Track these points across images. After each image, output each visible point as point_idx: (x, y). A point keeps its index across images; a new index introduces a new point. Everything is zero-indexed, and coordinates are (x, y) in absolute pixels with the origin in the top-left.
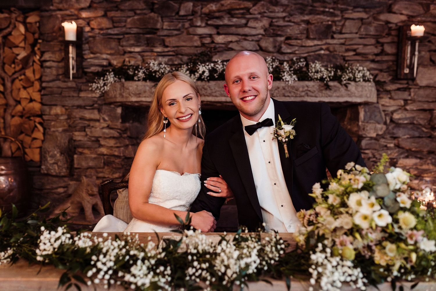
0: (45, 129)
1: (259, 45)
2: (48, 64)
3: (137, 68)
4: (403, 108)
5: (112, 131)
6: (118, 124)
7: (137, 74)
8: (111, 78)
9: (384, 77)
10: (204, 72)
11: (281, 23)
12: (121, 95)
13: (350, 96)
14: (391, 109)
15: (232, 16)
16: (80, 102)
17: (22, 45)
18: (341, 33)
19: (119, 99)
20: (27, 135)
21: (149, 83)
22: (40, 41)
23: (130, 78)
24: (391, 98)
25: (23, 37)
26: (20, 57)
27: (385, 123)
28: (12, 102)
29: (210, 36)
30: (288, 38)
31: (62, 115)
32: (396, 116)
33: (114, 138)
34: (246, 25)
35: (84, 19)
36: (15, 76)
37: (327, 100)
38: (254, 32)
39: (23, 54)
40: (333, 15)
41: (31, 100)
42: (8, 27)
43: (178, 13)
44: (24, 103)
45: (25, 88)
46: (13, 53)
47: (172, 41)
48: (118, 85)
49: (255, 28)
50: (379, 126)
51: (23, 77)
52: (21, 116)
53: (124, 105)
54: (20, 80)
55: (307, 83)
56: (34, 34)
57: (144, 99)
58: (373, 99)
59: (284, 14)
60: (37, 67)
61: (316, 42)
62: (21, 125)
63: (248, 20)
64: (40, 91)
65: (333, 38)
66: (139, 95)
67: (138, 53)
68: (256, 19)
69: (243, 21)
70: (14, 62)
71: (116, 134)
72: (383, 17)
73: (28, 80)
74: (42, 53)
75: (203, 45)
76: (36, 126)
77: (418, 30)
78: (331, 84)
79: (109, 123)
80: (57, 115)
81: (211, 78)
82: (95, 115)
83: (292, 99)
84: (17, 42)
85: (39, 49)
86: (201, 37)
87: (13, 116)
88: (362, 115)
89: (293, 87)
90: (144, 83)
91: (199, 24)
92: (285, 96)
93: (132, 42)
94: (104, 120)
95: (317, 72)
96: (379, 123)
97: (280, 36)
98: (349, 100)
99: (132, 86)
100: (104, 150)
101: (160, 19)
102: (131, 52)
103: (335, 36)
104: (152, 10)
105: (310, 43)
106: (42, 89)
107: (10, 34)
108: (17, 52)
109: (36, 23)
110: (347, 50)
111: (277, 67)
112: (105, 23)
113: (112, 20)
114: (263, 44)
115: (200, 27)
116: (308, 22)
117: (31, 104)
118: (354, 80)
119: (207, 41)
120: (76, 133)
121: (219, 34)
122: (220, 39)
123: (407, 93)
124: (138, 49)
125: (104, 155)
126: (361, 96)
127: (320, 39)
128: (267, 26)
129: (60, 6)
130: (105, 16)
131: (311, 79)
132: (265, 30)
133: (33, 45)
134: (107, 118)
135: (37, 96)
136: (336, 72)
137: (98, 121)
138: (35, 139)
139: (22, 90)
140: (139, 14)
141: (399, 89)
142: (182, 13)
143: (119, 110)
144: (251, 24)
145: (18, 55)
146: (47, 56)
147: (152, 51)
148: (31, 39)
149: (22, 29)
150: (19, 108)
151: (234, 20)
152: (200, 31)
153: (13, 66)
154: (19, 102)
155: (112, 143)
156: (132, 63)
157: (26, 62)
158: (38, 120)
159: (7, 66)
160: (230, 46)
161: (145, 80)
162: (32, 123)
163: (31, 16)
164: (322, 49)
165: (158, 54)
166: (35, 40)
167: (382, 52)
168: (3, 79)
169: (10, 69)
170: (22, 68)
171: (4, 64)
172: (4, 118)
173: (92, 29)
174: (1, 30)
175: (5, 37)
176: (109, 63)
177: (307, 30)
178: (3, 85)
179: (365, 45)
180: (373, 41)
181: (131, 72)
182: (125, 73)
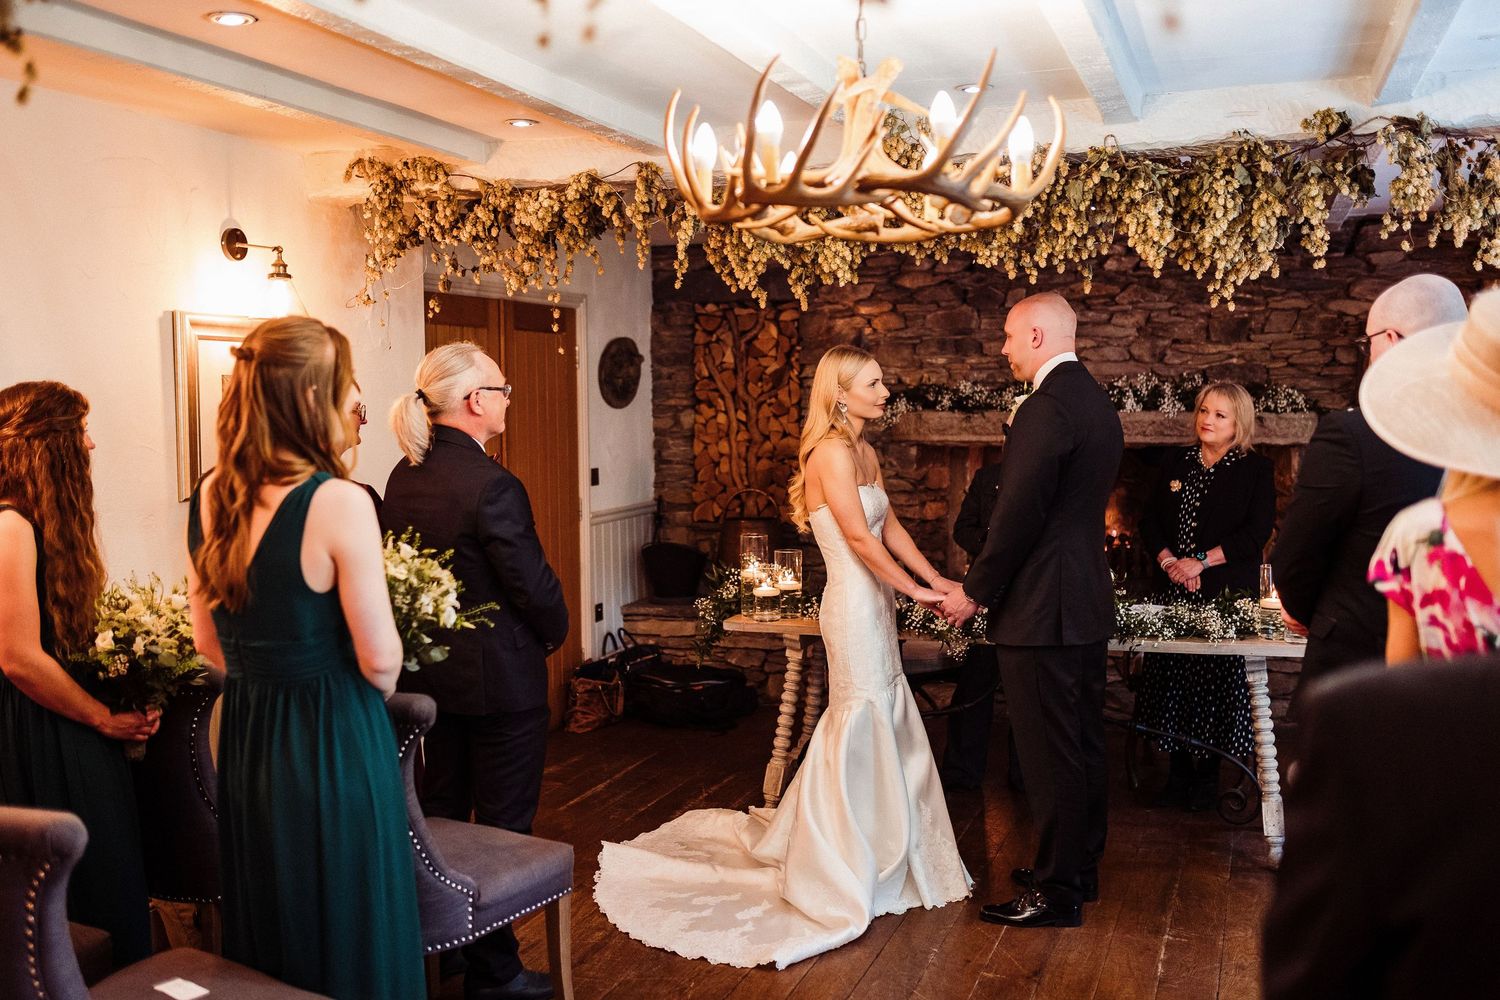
1: (1129, 352)
3: (940, 390)
5: (902, 482)
6: (912, 471)
7: (941, 402)
8: (902, 406)
9: (1333, 403)
11: (1165, 318)
12: (917, 430)
13: (1267, 436)
15: (1089, 308)
17: (773, 353)
18: (1262, 331)
19: (914, 437)
20: (779, 486)
21: (957, 415)
22: (798, 348)
23: (931, 406)
25: (773, 342)
26: (769, 371)
28: (757, 437)
30: (1176, 341)
33: (904, 492)
34: (1109, 322)
35: (862, 316)
36: (762, 399)
38: (1121, 333)
39: (773, 367)
40: (1250, 302)
41: (785, 435)
42: (754, 327)
43: (1002, 305)
44: (774, 439)
45: (776, 417)
46: (760, 365)
48: (912, 416)
49: (1123, 326)
51: (773, 400)
52: (770, 458)
53: (921, 446)
54: (770, 405)
56: (790, 338)
57: (950, 438)
59: (1170, 305)
60: (794, 386)
61: (1221, 348)
62: (771, 470)
63: (1112, 315)
65: (1249, 340)
66: (942, 432)
67: (944, 366)
68: (1125, 312)
69: (1105, 316)
70: (761, 380)
71: (909, 487)
72: (1334, 306)
73: (780, 404)
74: (802, 368)
79: (898, 468)
83: (1175, 440)
84: (765, 348)
85: (797, 360)
87: (759, 459)
89: (1175, 422)
90: (950, 414)
93: (933, 350)
97: (1163, 338)
99: (933, 418)
101: (976, 314)
102: (931, 364)
103: (1253, 337)
104: (964, 301)
105: (1212, 349)
107: (756, 337)
108: (765, 364)
109: (793, 321)
110: (1274, 358)
111: (1155, 387)
112: (894, 321)
113: (904, 317)
114: (1136, 351)
116: (1208, 316)
117: (785, 440)
118: (1275, 411)
124: (941, 361)
126: (1285, 436)
127: (1228, 343)
128: (1142, 323)
129: (829, 298)
130: (894, 310)
132: (1139, 330)
133: (788, 355)
134: (895, 463)
135: (793, 429)
139: (772, 419)
140: (944, 308)
143: (913, 451)
144: (1115, 320)
145: (766, 368)
147: (963, 362)
148: (785, 345)
149: (774, 331)
150: (768, 445)
151: (1091, 314)
153: (760, 384)
154: (767, 438)
156: (933, 380)
157: (778, 379)
159: (751, 386)
161: (951, 409)
162: (787, 467)
163: (785, 310)
164: (1232, 357)
165: (973, 368)
166: (792, 347)
167: (1334, 362)
168: (746, 404)
169: (755, 389)
170: (773, 388)
171: (747, 382)
172: (746, 460)
173: (875, 330)
174: (744, 333)
175: (749, 343)
176: (900, 381)
177: (1207, 329)
178: (746, 412)
179: (1305, 351)
180: (1317, 344)
181: (931, 397)
182: (922, 398)
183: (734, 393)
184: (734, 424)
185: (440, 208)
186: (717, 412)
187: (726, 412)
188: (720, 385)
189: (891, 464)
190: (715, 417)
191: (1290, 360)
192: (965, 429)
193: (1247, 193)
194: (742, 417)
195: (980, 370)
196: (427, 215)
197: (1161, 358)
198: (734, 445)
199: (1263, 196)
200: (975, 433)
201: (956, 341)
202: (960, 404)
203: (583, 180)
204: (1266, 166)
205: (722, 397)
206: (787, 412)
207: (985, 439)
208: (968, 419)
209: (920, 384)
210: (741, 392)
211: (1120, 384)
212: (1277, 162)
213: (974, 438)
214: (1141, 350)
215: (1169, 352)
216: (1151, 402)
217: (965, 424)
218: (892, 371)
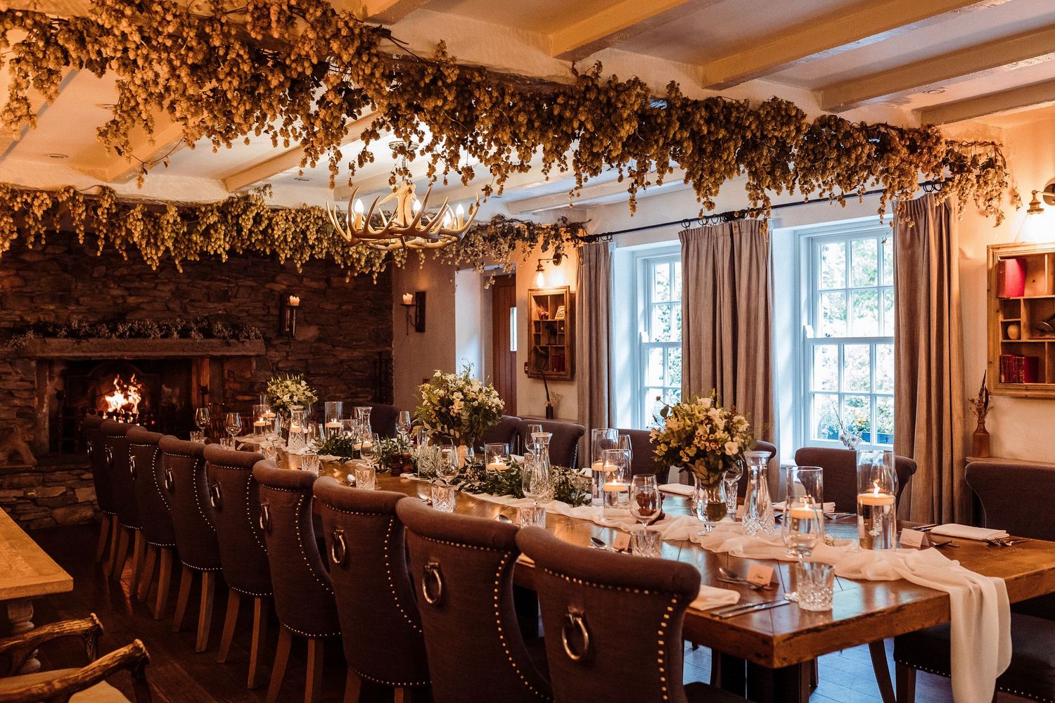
1: (166, 306)
3: (57, 325)
4: (286, 359)
5: (24, 383)
6: (32, 376)
7: (59, 332)
8: (30, 335)
9: (270, 334)
11: (186, 288)
12: (41, 350)
13: (245, 350)
14: (277, 359)
15: (142, 280)
18: (236, 297)
19: (36, 354)
21: (71, 340)
23: (54, 335)
24: (276, 351)
27: (272, 371)
29: (123, 297)
30: (191, 300)
32: (281, 365)
33: (27, 390)
34: (155, 288)
37: (228, 354)
38: (162, 295)
40: (229, 282)
43: (91, 275)
47: (84, 300)
48: (38, 341)
49: (164, 291)
50: (268, 374)
53: (40, 360)
55: (212, 340)
57: (66, 354)
58: (263, 352)
59: (188, 281)
61: (216, 305)
63: (157, 284)
65: (229, 301)
66: (61, 350)
67: (52, 311)
68: (163, 284)
69: (153, 285)
71: (32, 386)
72: (268, 286)
75: (116, 304)
77: (295, 300)
78: (231, 341)
79: (22, 376)
81: (131, 336)
82: (8, 369)
83: (200, 353)
86: (115, 297)
88: (254, 365)
89: (200, 344)
90: (66, 340)
91: (112, 286)
92: (193, 351)
93: (47, 300)
94: (17, 373)
95: (219, 331)
97: (185, 299)
98: (245, 353)
99: (54, 342)
100: (17, 402)
101: (74, 280)
102: (42, 309)
103: (231, 300)
104: (65, 271)
105: (211, 305)
110: (241, 311)
111: (186, 325)
112: (18, 281)
113: (25, 280)
114: (171, 305)
115: (112, 288)
116: (207, 287)
118: (249, 338)
119: (120, 301)
121: (130, 295)
122: (131, 300)
123: (288, 347)
124: (52, 307)
125: (16, 406)
126: (254, 351)
127: (219, 302)
128: (174, 289)
130: (17, 275)
131: (213, 337)
134: (20, 372)
136: (234, 332)
137: (10, 374)
140: (52, 275)
141: (281, 343)
142: (95, 275)
143: (33, 364)
144: (159, 288)
147: (67, 308)
152: (116, 292)
155: (23, 394)
156: (49, 319)
160: (142, 306)
161: (65, 337)
164: (220, 310)
165: (75, 312)
167: (269, 314)
173: (4, 286)
176: (22, 319)
177: (208, 294)
179: (255, 308)
180: (260, 305)
181: (50, 330)
182: (44, 330)
191: (250, 313)
192: (77, 349)
195: (79, 313)
197: (185, 311)
200: (83, 352)
201: (60, 296)
202: (73, 334)
207: (89, 354)
209: (39, 320)
211: (167, 323)
213: (81, 354)
214: (175, 305)
215: (188, 306)
216: (185, 333)
217: (76, 345)
218: (17, 313)
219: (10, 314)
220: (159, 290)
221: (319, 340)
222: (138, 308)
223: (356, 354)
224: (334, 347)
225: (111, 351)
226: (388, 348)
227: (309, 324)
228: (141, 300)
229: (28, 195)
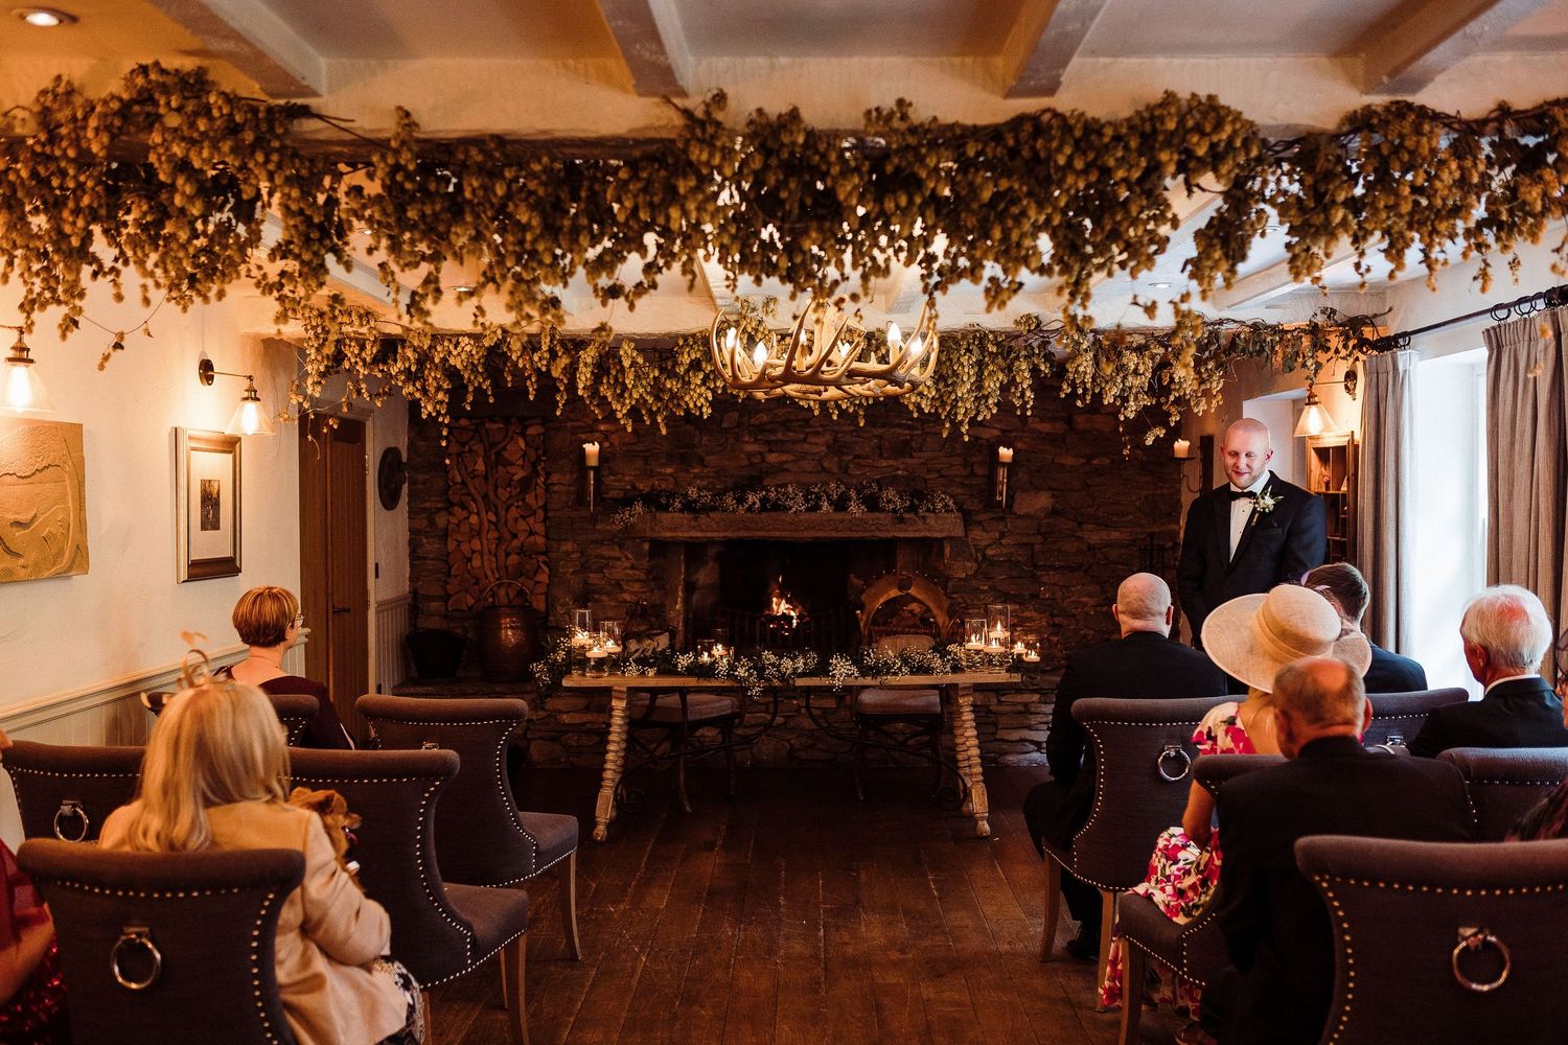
0: (550, 570)
1: (820, 465)
2: (556, 488)
3: (671, 495)
4: (997, 542)
5: (636, 572)
6: (645, 563)
7: (673, 505)
8: (639, 508)
9: (973, 505)
10: (754, 503)
11: (849, 439)
12: (652, 528)
13: (929, 531)
14: (983, 543)
15: (788, 429)
16: (598, 536)
17: (520, 462)
18: (921, 450)
19: (648, 534)
20: (528, 578)
21: (687, 515)
22: (545, 459)
23: (665, 508)
24: (983, 530)
25: (521, 453)
26: (516, 478)
27: (976, 560)
28: (507, 536)
29: (761, 453)
30: (856, 457)
31: (573, 552)
32: (990, 552)
33: (639, 581)
34: (804, 440)
35: (601, 431)
36: (510, 502)
37: (902, 535)
38: (814, 449)
39: (520, 474)
40: (912, 428)
41: (531, 533)
42: (504, 440)
43: (719, 425)
44: (522, 537)
45: (524, 518)
46: (508, 472)
47: (711, 459)
48: (648, 516)
49: (816, 444)
50: (968, 564)
51: (521, 504)
52: (518, 554)
53: (653, 541)
54: (518, 507)
55: (877, 515)
56: (536, 450)
57: (681, 534)
58: (959, 532)
60: (540, 491)
61: (891, 462)
62: (520, 563)
63: (807, 435)
64: (544, 521)
65: (911, 457)
66: (675, 529)
67: (671, 475)
68: (817, 433)
69: (802, 436)
70: (509, 485)
71: (643, 576)
73: (529, 507)
74: (548, 475)
75: (751, 464)
76: (539, 567)
77: (1005, 453)
78: (906, 516)
79: (634, 562)
80: (568, 554)
81: (763, 509)
82: (616, 553)
83: (860, 534)
84: (513, 459)
85: (543, 469)
86: (750, 455)
87: (508, 554)
88: (947, 551)
89: (861, 520)
90: (681, 515)
91: (747, 439)
92: (850, 531)
93: (663, 461)
94: (628, 558)
95: (889, 501)
96: (969, 561)
97: (846, 454)
98: (930, 535)
99: (665, 517)
100: (627, 596)
101: (697, 432)
102: (660, 473)
103: (914, 454)
105: (885, 463)
106: (546, 518)
107: (504, 448)
108: (514, 471)
109: (539, 435)
110: (930, 472)
111: (843, 493)
112: (628, 437)
114: (826, 464)
115: (747, 442)
116: (880, 437)
117: (532, 539)
118: (934, 511)
119: (756, 460)
120: (592, 575)
121: (771, 451)
122: (772, 458)
123: (1002, 524)
124: (669, 470)
125: (626, 602)
126: (941, 531)
127: (896, 459)
128: (831, 441)
131: (883, 510)
132: (828, 447)
133: (534, 465)
134: (630, 556)
135: (540, 528)
136: (912, 502)
137: (619, 559)
138: (538, 582)
139: (520, 520)
141: (992, 519)
142: (725, 425)
143: (646, 546)
145: (514, 475)
146: (555, 478)
147: (688, 472)
148: (532, 456)
149: (522, 444)
150: (516, 543)
151: (791, 434)
152: (749, 448)
153: (508, 489)
154: (515, 536)
155: (637, 587)
156: (664, 487)
157: (526, 485)
158: (541, 558)
159: (500, 489)
160: (785, 466)
161: (681, 511)
162: (534, 561)
163: (531, 425)
164: (898, 469)
165: (696, 476)
166: (538, 457)
167: (972, 474)
168: (495, 506)
169: (504, 494)
170: (521, 492)
171: (496, 487)
172: (495, 556)
173: (612, 444)
174: (493, 445)
175: (498, 454)
176: (634, 487)
177: (880, 448)
178: (496, 514)
179: (951, 465)
180: (959, 460)
181: (663, 500)
182: (656, 502)
183: (485, 497)
184: (486, 524)
185: (368, 347)
186: (470, 513)
187: (478, 514)
188: (473, 491)
189: (626, 557)
190: (468, 518)
191: (943, 472)
192: (694, 527)
193: (980, 364)
194: (493, 519)
195: (702, 478)
196: (356, 352)
197: (845, 470)
198: (484, 541)
199: (991, 367)
200: (702, 531)
201: (681, 454)
202: (689, 507)
203: (499, 332)
204: (992, 349)
205: (475, 501)
206: (535, 513)
207: (709, 535)
208: (696, 519)
209: (653, 488)
210: (492, 496)
211: (816, 490)
212: (998, 344)
213: (699, 534)
214: (831, 464)
215: (851, 465)
216: (841, 504)
217: (693, 523)
218: (627, 479)
219: (619, 481)
220: (810, 443)
221: (1054, 512)
222: (780, 469)
223: (1115, 535)
224: (1080, 524)
225: (739, 530)
226: (1173, 526)
227: (1039, 489)
228: (784, 458)
229: (450, 341)
